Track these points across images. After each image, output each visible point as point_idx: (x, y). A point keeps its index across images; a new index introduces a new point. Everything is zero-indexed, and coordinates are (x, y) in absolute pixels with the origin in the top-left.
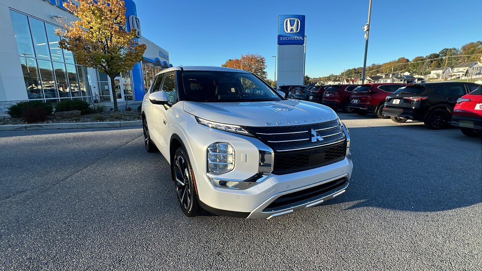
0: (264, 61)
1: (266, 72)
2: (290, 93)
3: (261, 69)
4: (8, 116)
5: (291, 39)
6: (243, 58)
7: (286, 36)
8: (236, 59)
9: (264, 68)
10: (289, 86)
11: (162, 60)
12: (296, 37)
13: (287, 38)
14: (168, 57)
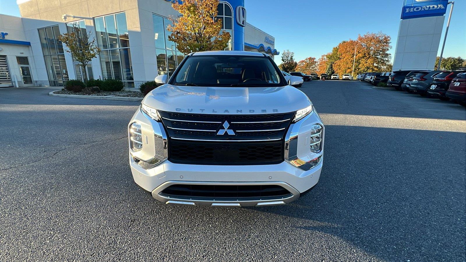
0: (389, 40)
1: (390, 54)
2: (406, 80)
3: (384, 51)
4: (139, 91)
5: (423, 10)
6: (361, 39)
7: (415, 7)
8: (351, 40)
9: (388, 49)
10: (408, 72)
11: (266, 46)
12: (431, 6)
13: (418, 9)
14: (274, 42)
